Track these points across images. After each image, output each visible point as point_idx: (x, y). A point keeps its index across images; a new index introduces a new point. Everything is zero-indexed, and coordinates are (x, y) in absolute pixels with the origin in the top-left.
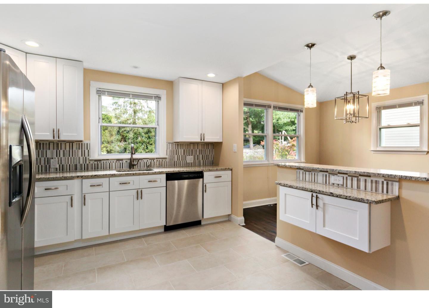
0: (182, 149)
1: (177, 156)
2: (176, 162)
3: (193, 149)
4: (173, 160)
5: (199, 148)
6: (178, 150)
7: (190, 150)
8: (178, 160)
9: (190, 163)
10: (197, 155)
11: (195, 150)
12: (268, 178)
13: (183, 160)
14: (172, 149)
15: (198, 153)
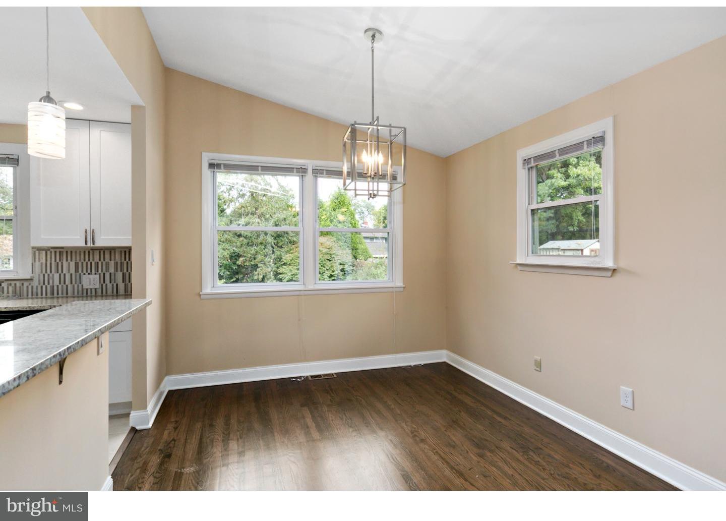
0: (71, 260)
1: (58, 274)
2: (55, 288)
3: (100, 260)
4: (49, 283)
5: (115, 260)
6: (62, 263)
7: (91, 263)
8: (60, 283)
9: (91, 289)
10: (110, 274)
11: (104, 263)
12: (299, 320)
13: (74, 282)
14: (46, 260)
15: (112, 270)
